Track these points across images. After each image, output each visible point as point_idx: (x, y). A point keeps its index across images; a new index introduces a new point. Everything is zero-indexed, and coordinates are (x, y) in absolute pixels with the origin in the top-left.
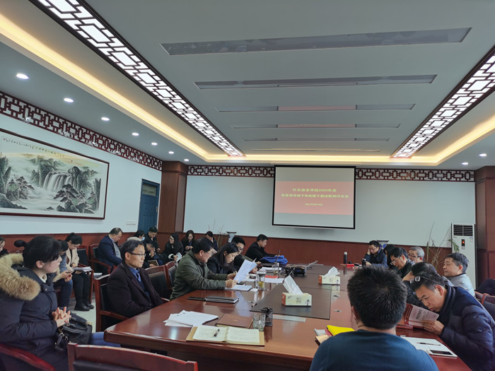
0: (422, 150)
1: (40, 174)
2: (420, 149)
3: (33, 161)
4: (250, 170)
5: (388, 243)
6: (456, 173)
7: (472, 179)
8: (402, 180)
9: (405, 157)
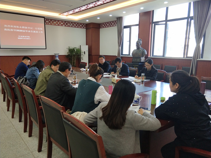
2: (76, 12)
5: (59, 55)
6: (80, 25)
7: (85, 27)
8: (61, 26)
9: (66, 15)
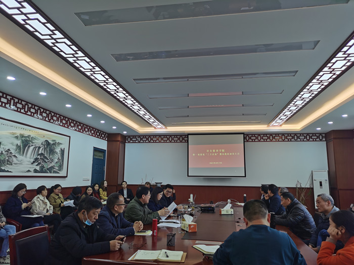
0: (289, 120)
1: (21, 146)
2: (287, 120)
3: (17, 137)
4: (170, 138)
6: (313, 136)
7: (324, 139)
8: (276, 141)
9: (278, 126)
